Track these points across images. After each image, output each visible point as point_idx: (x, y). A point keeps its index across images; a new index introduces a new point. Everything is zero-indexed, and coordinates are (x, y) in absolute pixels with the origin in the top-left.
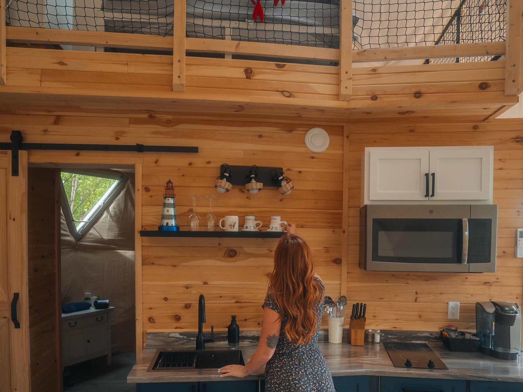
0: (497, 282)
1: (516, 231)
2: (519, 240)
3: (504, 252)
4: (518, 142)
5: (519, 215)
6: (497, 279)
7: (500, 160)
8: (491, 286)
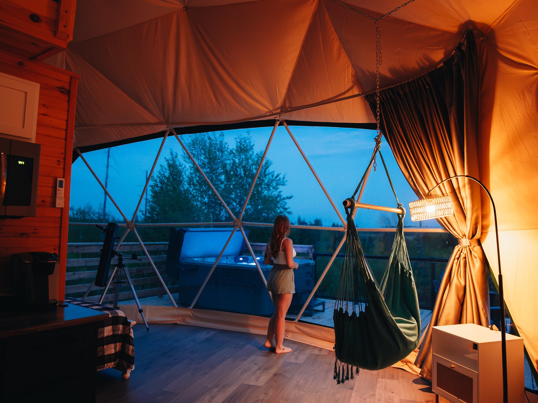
0: (35, 233)
1: (56, 180)
2: (59, 190)
3: (43, 201)
4: (62, 92)
5: (59, 165)
6: (35, 230)
7: (44, 105)
8: (28, 237)
